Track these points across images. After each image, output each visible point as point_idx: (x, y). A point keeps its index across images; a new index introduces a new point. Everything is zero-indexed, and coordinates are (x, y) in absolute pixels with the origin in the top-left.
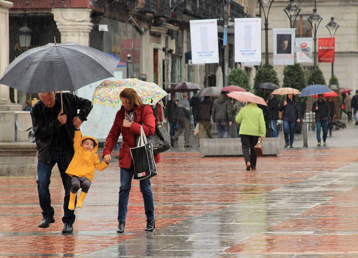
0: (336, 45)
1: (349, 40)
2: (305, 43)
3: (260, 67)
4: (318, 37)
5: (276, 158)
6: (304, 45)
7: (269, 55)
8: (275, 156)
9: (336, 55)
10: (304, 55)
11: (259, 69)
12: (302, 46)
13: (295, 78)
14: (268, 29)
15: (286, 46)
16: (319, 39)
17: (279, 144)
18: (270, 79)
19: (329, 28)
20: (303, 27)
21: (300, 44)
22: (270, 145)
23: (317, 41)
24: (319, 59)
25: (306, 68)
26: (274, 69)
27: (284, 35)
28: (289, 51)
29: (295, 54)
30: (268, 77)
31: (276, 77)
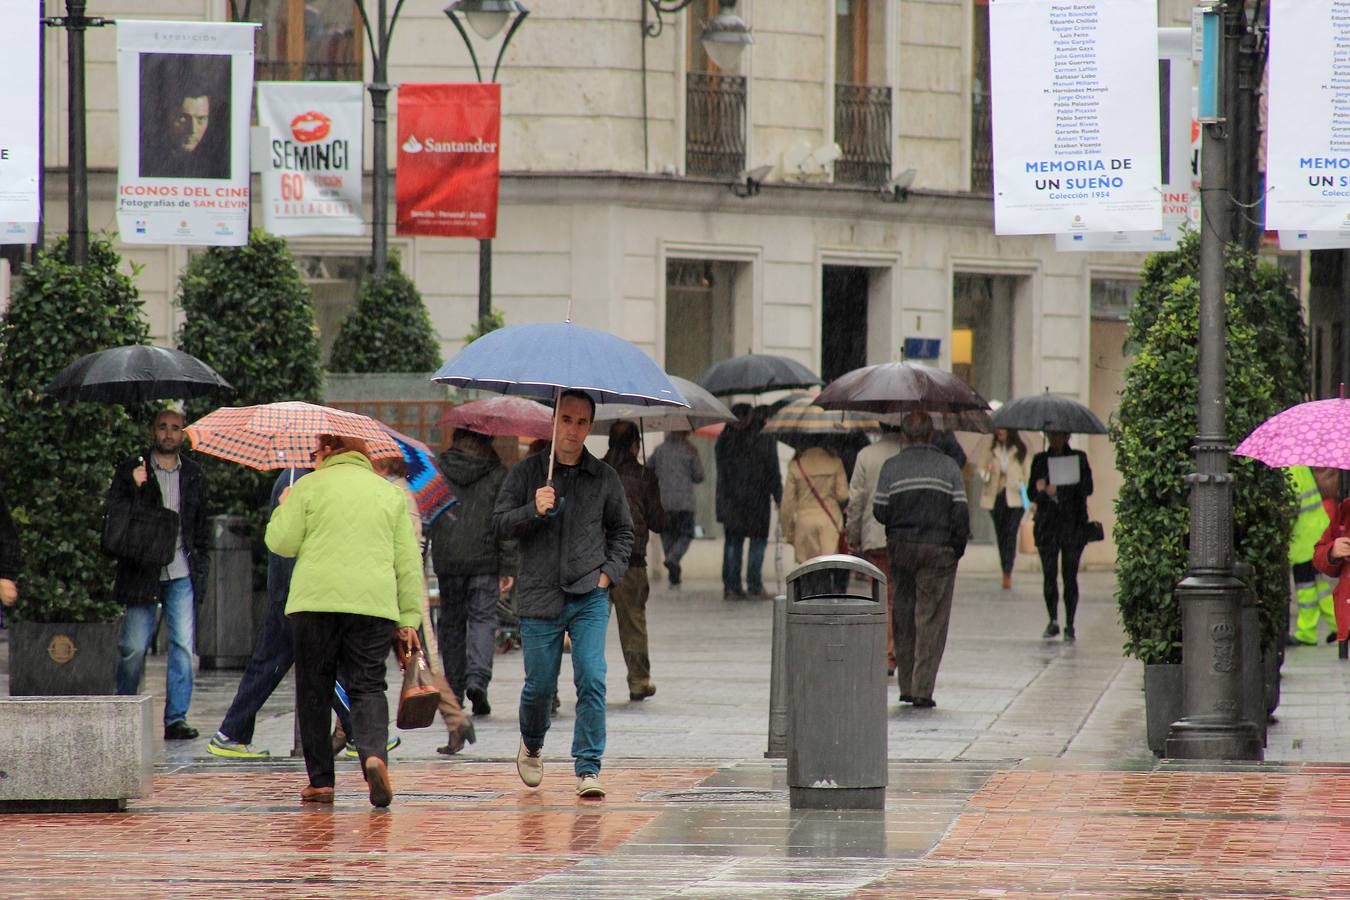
0: (506, 127)
1: (587, 100)
2: (316, 117)
3: (34, 259)
4: (395, 78)
5: (117, 825)
6: (309, 126)
7: (93, 186)
8: (110, 807)
9: (505, 190)
10: (311, 191)
11: (26, 266)
12: (297, 134)
13: (250, 328)
14: (88, 22)
15: (199, 129)
16: (407, 91)
17: (138, 734)
18: (95, 334)
19: (464, 23)
20: (307, 14)
21: (290, 119)
22: (85, 738)
23: (392, 102)
24: (400, 214)
25: (323, 267)
26: (122, 269)
27: (186, 60)
28: (213, 160)
29: (255, 177)
30: (87, 321)
31: (132, 319)
